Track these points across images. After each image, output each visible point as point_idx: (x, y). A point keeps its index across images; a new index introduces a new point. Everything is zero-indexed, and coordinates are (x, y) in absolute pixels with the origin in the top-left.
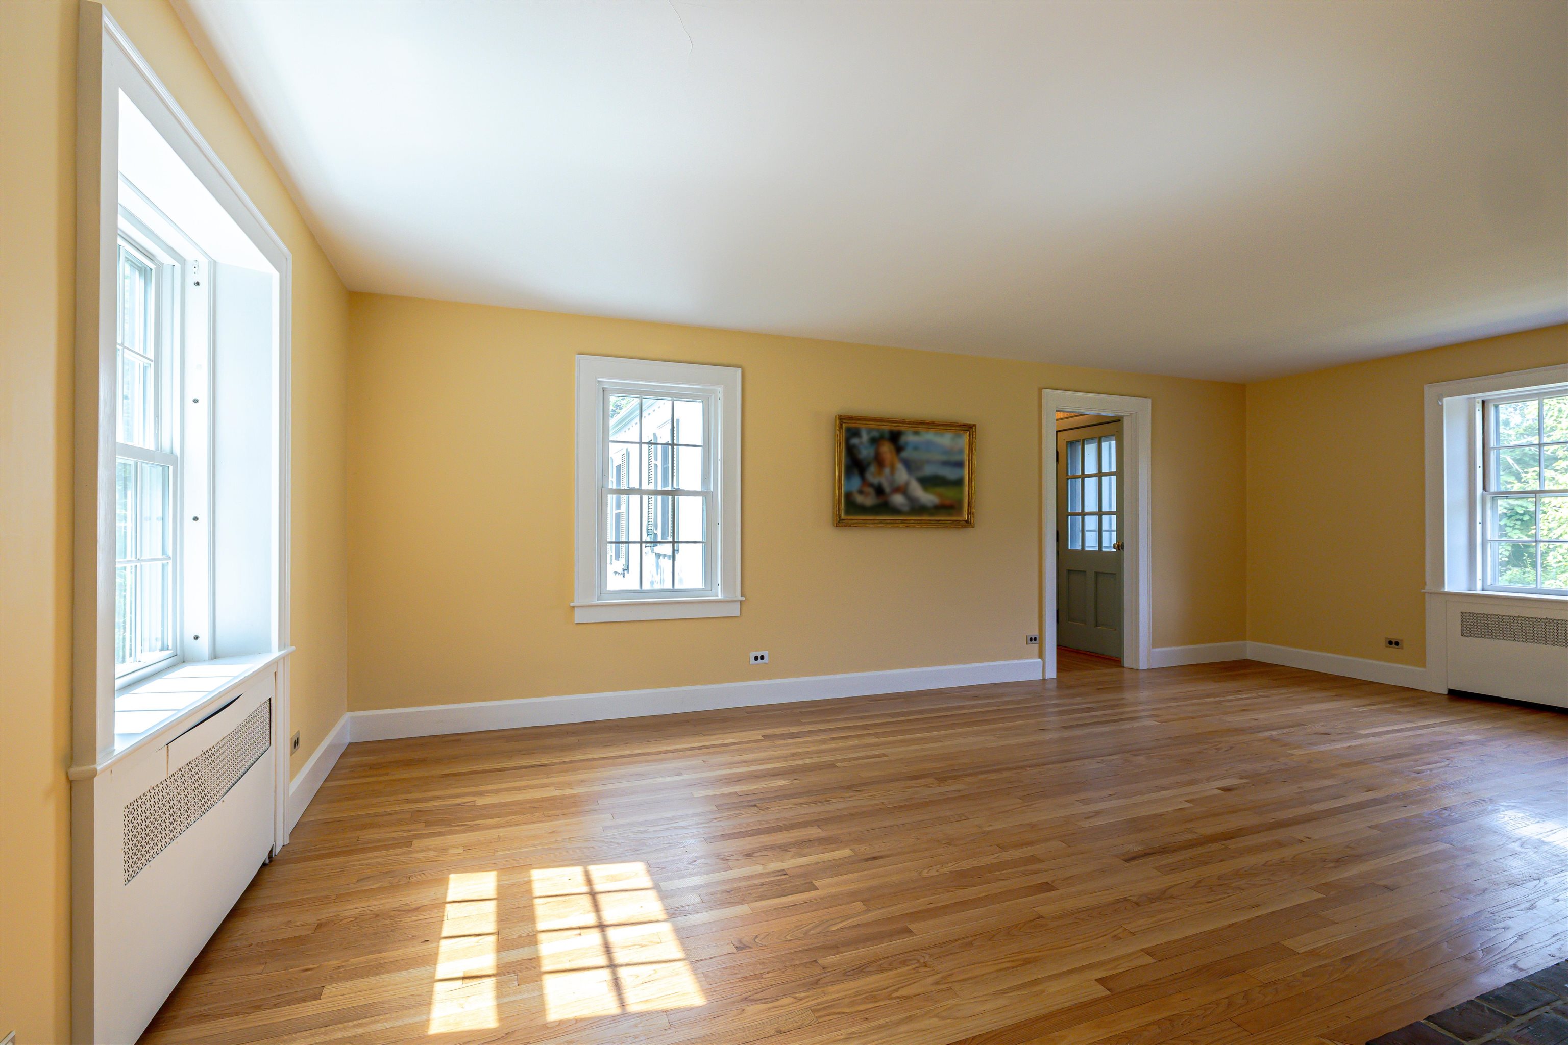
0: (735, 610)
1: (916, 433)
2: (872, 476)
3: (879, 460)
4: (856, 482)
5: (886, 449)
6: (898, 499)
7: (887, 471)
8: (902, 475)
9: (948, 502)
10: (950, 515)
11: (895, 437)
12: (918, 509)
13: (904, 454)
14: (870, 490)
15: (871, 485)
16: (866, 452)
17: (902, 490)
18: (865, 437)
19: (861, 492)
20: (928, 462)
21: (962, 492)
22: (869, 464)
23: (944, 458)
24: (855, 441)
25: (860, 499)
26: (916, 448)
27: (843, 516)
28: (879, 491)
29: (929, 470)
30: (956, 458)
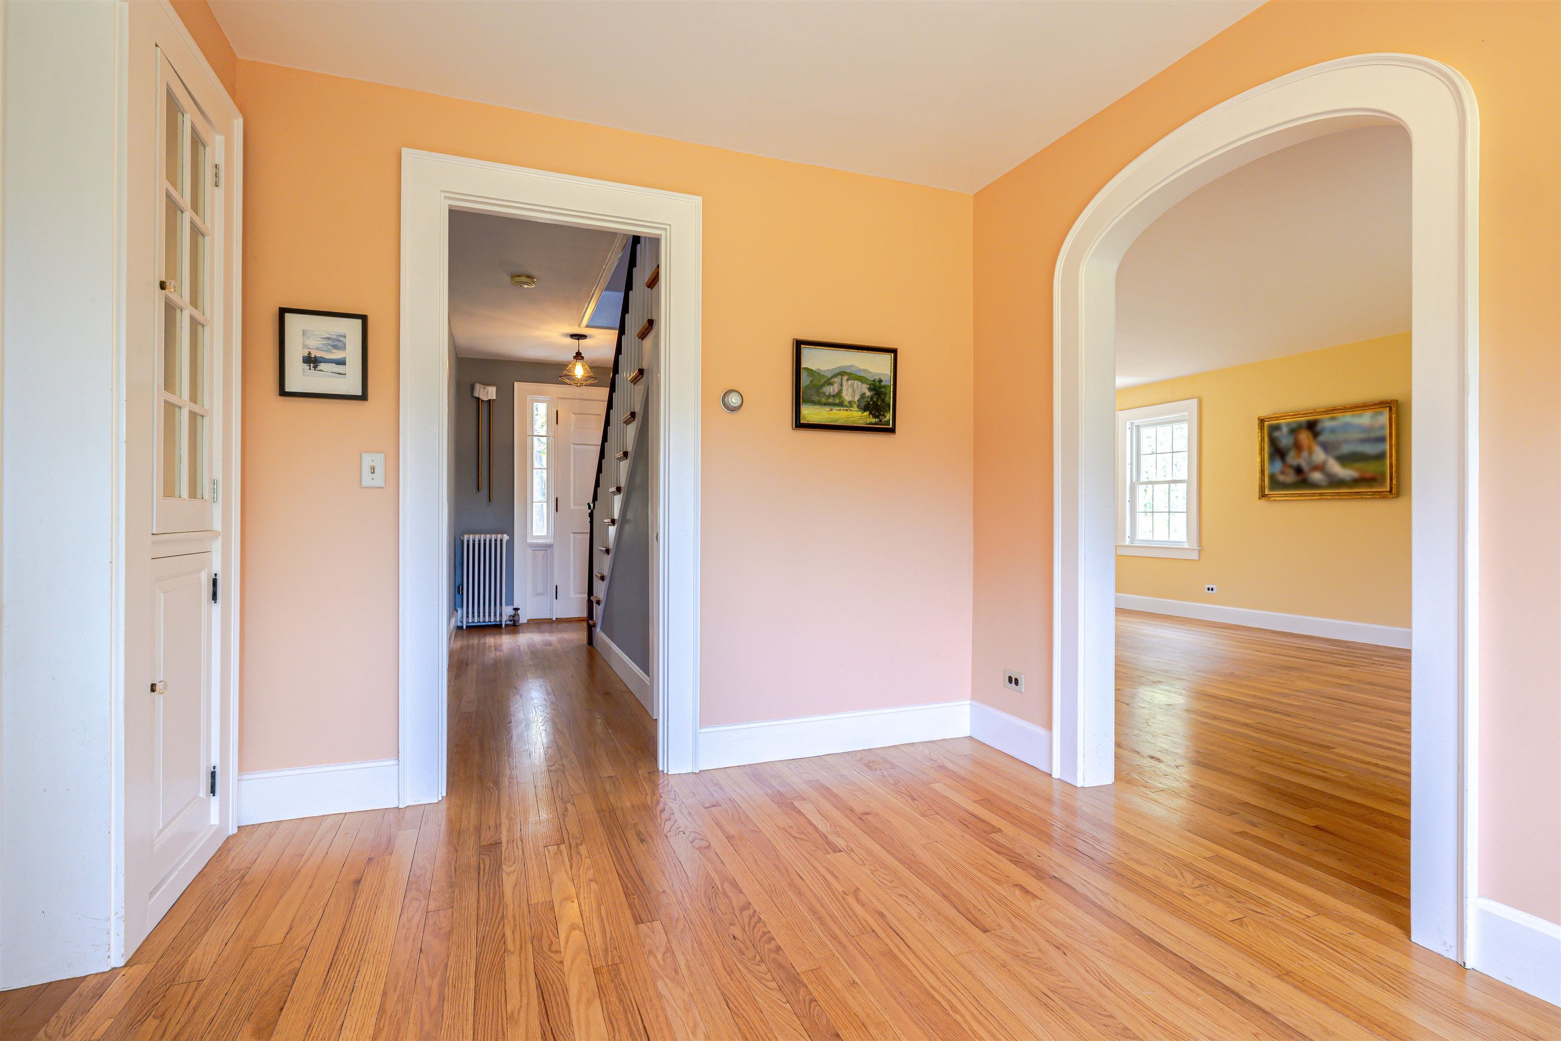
0: (1195, 556)
1: (1333, 419)
2: (1292, 459)
3: (1298, 447)
4: (1278, 465)
5: (1305, 437)
6: (1317, 476)
7: (1305, 454)
8: (1319, 455)
9: (1368, 475)
10: (1371, 486)
11: (1312, 427)
12: (1336, 483)
13: (1322, 438)
14: (1291, 472)
15: (1291, 467)
16: (1285, 441)
17: (1321, 468)
18: (1285, 430)
19: (1282, 473)
20: (1346, 441)
21: (1384, 465)
22: (1288, 450)
23: (1364, 436)
24: (1277, 434)
25: (1281, 478)
26: (1333, 431)
27: (1267, 492)
28: (1299, 470)
29: (1346, 449)
30: (1379, 434)
